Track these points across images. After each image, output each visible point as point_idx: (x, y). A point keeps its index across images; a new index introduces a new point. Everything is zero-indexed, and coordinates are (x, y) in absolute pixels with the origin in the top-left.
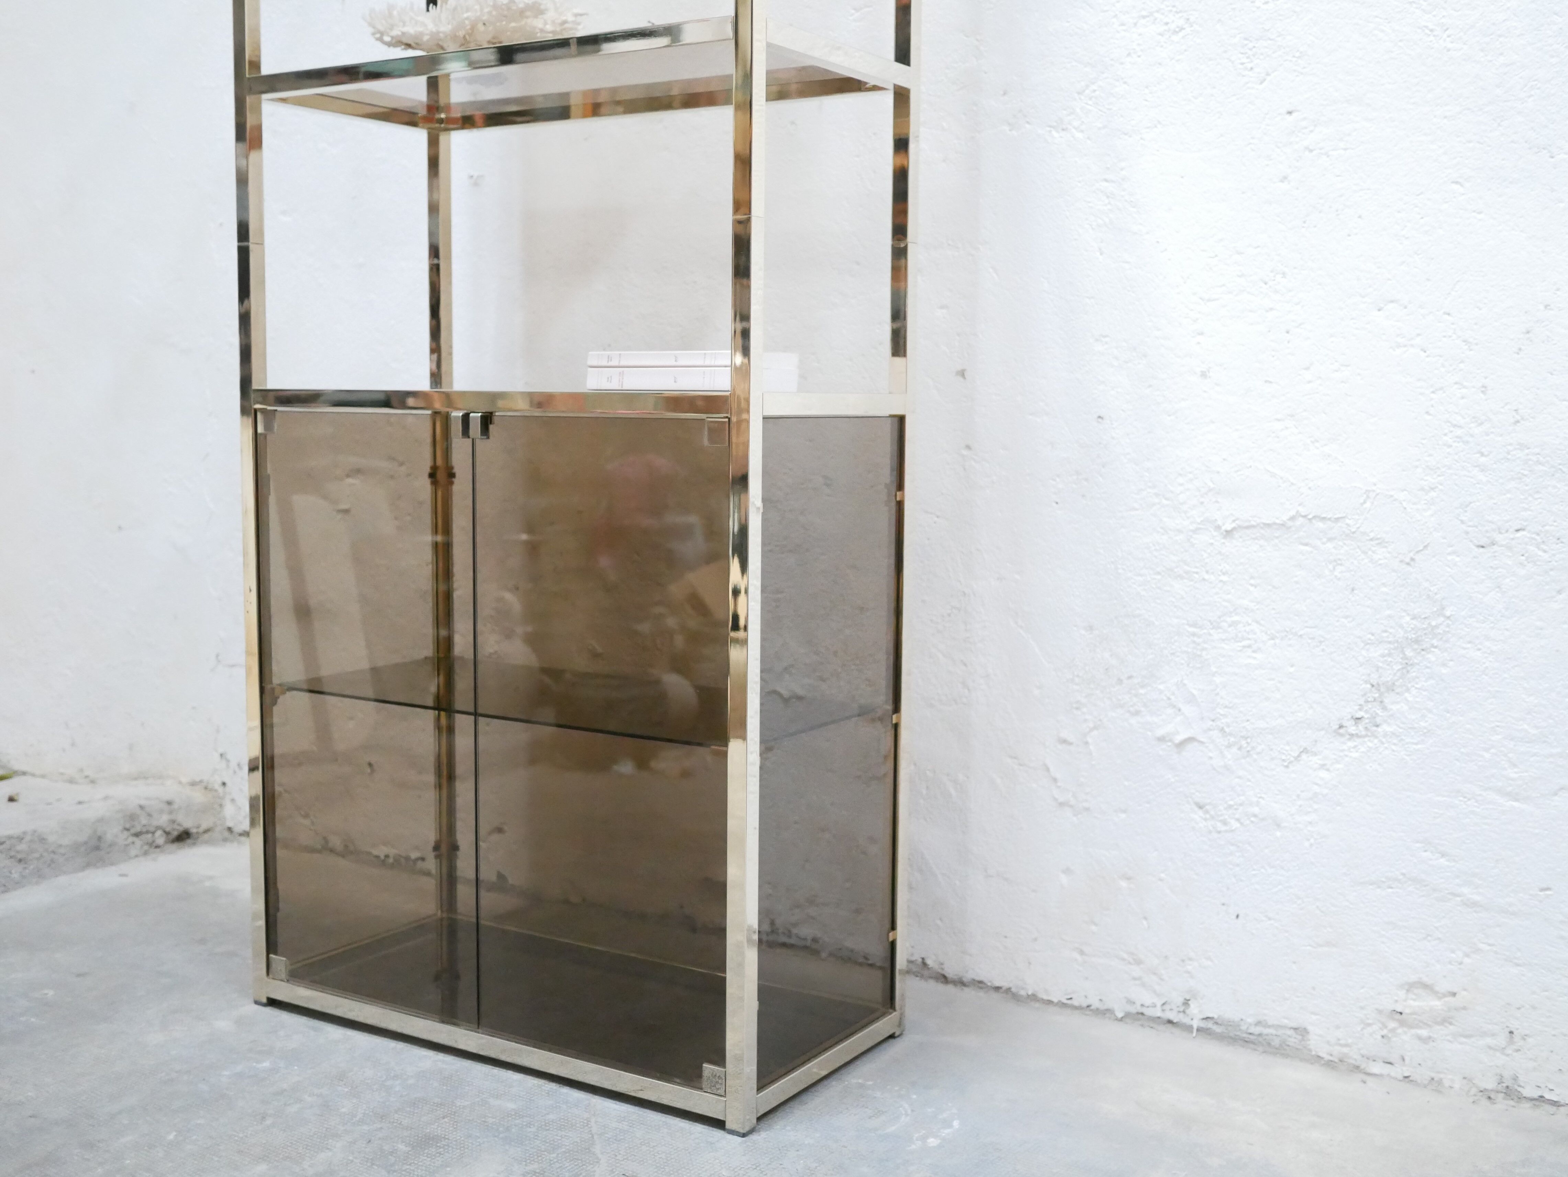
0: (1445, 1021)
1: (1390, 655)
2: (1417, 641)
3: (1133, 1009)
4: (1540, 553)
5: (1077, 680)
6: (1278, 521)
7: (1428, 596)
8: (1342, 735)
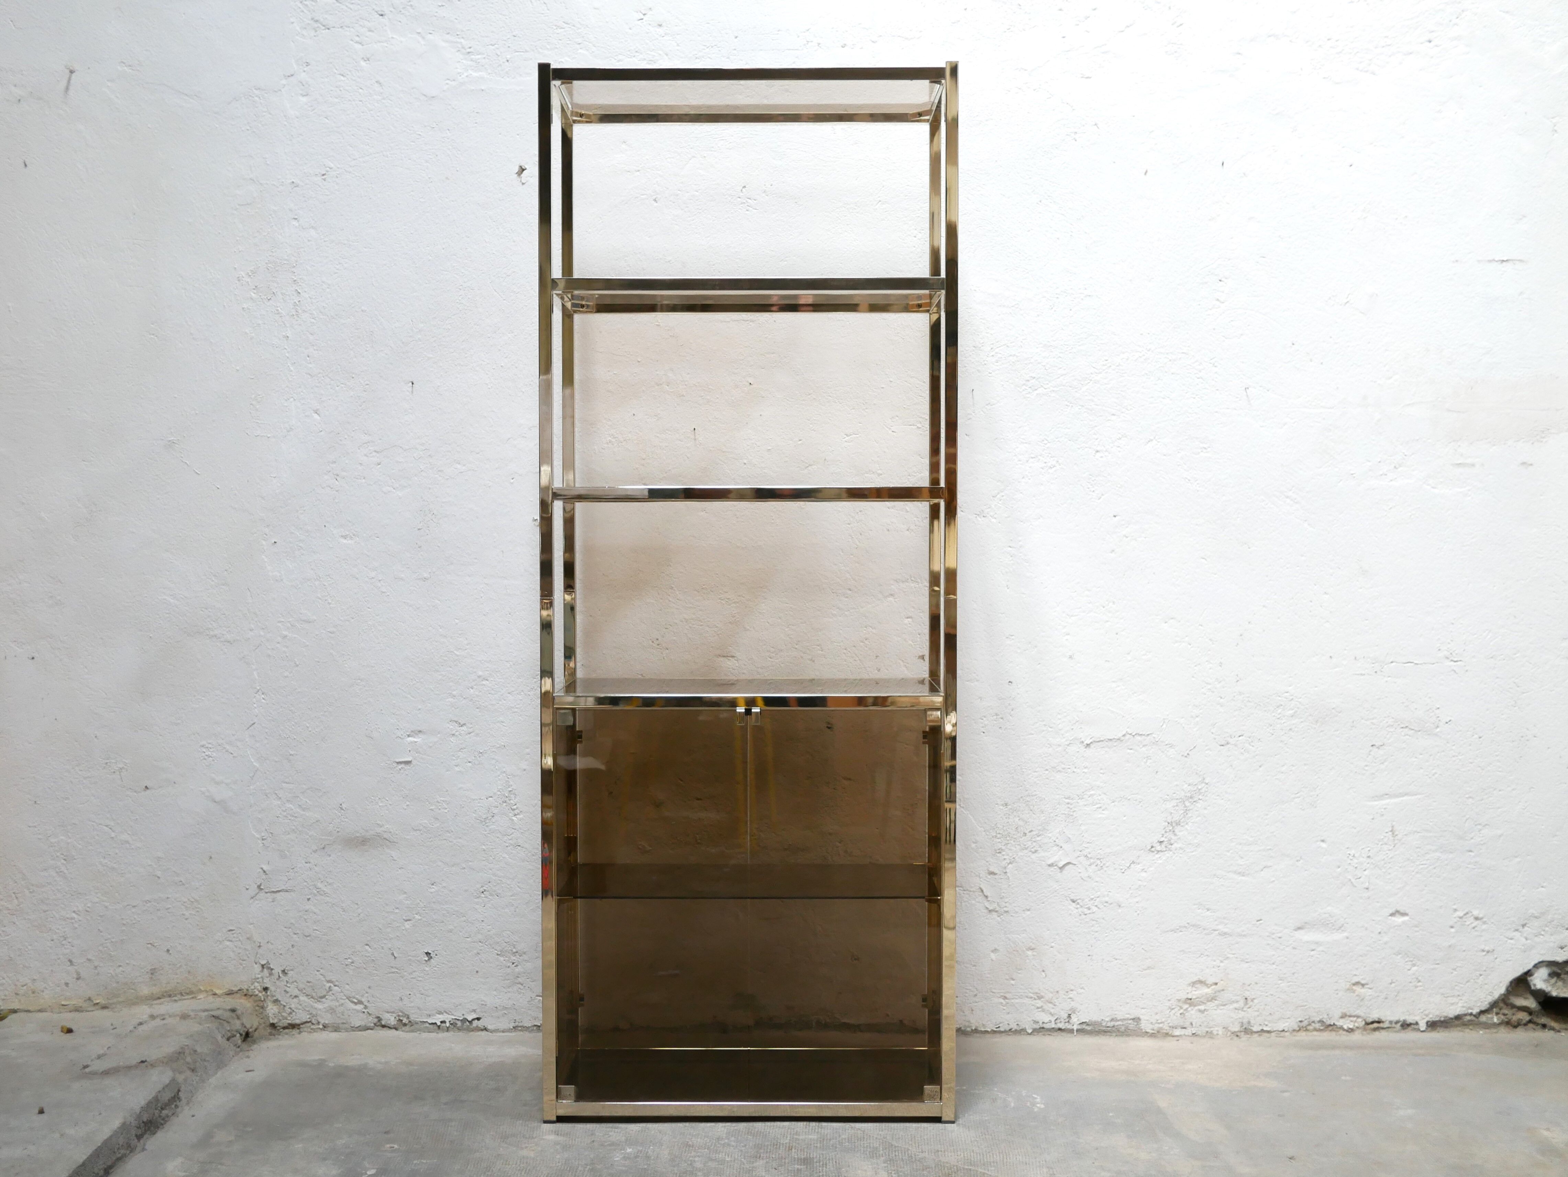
0: (1213, 999)
1: (1177, 806)
2: (1191, 797)
3: (1037, 1026)
4: (1251, 747)
5: (999, 836)
6: (1116, 737)
7: (1197, 774)
8: (1153, 852)
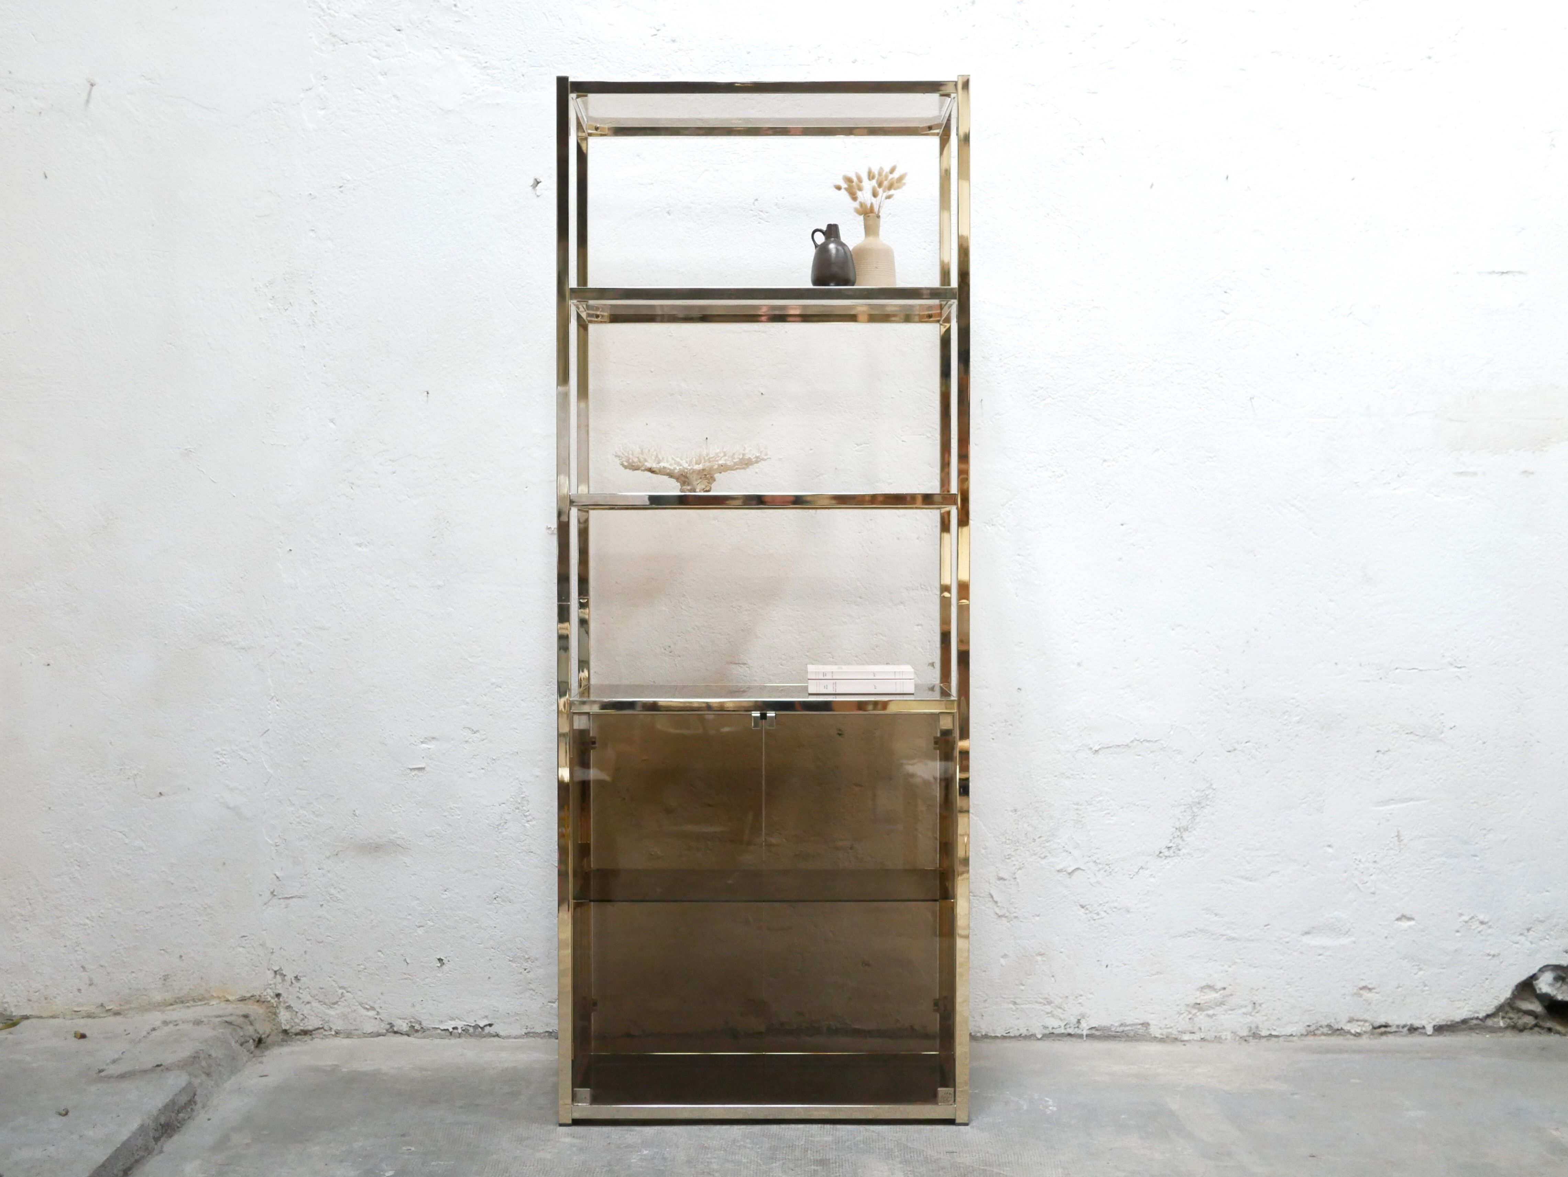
0: (1222, 1003)
1: (1185, 811)
2: (1199, 803)
3: (1047, 1032)
4: (1258, 753)
5: (1008, 842)
6: (1124, 744)
7: (1204, 779)
8: (1161, 857)
